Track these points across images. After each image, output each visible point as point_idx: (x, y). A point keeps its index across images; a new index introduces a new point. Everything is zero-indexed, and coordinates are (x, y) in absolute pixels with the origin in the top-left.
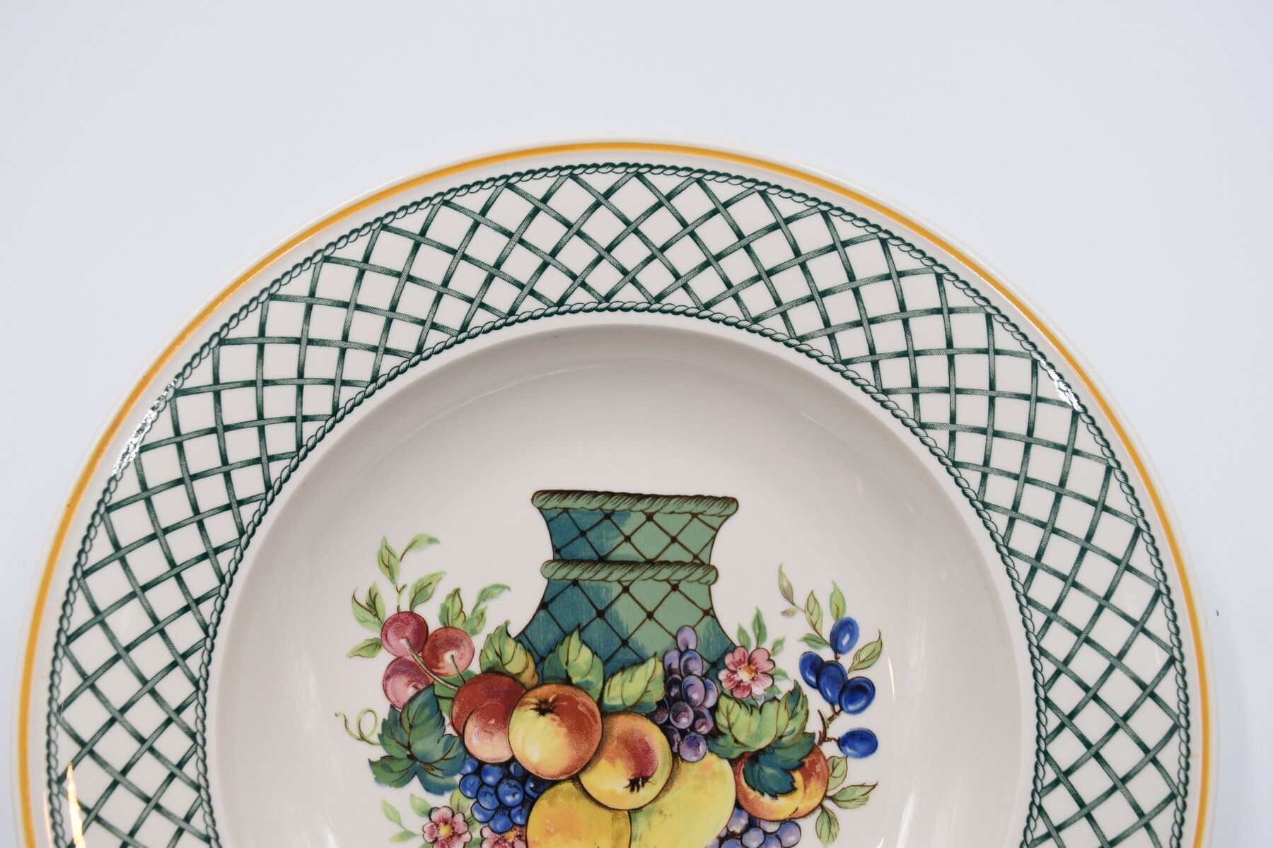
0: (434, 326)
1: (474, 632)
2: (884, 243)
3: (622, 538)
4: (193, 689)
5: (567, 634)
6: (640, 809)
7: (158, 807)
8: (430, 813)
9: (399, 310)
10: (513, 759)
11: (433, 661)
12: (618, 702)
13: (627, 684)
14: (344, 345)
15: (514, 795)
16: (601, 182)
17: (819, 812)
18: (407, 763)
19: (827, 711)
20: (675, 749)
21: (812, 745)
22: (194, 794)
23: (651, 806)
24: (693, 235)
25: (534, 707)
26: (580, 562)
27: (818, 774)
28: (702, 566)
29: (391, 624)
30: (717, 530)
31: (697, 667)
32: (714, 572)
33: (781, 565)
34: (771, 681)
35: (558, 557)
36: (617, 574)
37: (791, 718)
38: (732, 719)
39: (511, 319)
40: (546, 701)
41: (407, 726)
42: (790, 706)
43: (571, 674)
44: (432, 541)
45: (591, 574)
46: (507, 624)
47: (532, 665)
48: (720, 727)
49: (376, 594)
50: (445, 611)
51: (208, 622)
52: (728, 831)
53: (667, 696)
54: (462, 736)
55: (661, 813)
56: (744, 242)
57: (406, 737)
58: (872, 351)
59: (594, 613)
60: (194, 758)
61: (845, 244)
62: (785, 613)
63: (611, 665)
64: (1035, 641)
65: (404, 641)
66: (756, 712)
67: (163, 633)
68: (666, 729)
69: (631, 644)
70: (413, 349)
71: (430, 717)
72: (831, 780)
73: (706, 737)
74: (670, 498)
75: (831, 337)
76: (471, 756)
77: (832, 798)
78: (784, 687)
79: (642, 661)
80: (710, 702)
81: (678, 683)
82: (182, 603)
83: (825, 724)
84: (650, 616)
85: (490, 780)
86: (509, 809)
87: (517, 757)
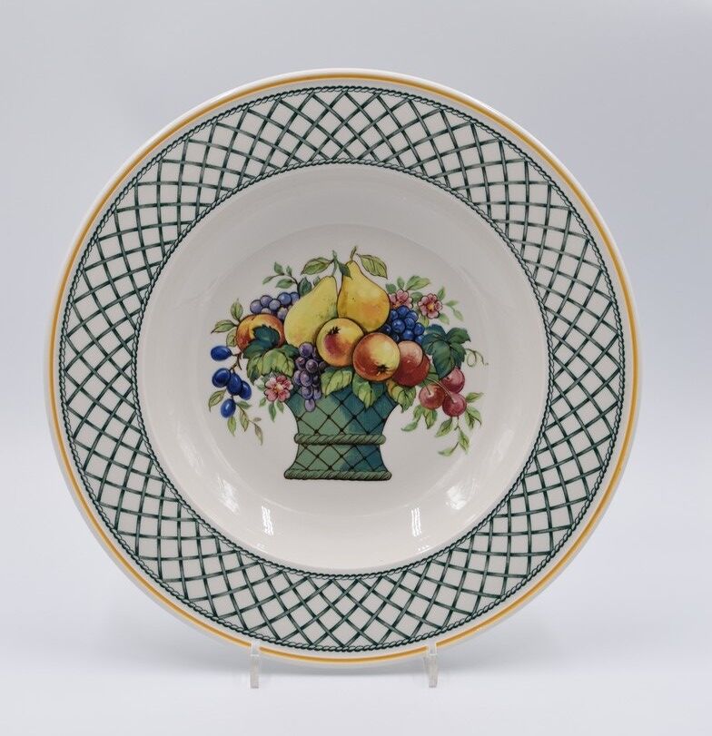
0: (444, 564)
1: (419, 407)
2: (215, 614)
3: (344, 457)
4: (556, 380)
5: (372, 407)
6: (333, 318)
7: (570, 323)
8: (439, 315)
9: (462, 572)
10: (398, 343)
11: (439, 392)
12: (344, 372)
13: (340, 382)
14: (488, 554)
15: (397, 325)
16: (361, 642)
17: (241, 318)
18: (451, 340)
19: (237, 370)
20: (315, 349)
21: (245, 352)
22: (553, 330)
23: (327, 320)
24: (314, 615)
25: (388, 370)
26: (366, 444)
27: (242, 337)
28: (302, 442)
29: (462, 410)
30: (295, 462)
31: (304, 391)
32: (296, 440)
33: (261, 444)
34: (266, 385)
35: (377, 446)
36: (347, 438)
37: (256, 366)
38: (286, 365)
39: (405, 569)
40: (382, 372)
41: (452, 358)
42: (256, 372)
43: (369, 387)
44: (442, 453)
45: (360, 438)
46: (403, 412)
47: (389, 390)
48: (292, 360)
49: (470, 426)
50: (434, 417)
51: (550, 414)
52: (287, 309)
53: (319, 376)
54: (424, 354)
55: (322, 317)
56: (287, 613)
57: (452, 353)
58: (221, 558)
59: (358, 417)
60: (554, 347)
61: (235, 613)
62: (259, 419)
63: (348, 392)
64: (137, 411)
65: (455, 401)
66: (274, 368)
67: (571, 407)
68: (320, 359)
69: (339, 402)
70: (454, 552)
71: (441, 363)
72: (235, 335)
73: (299, 355)
74: (320, 478)
75: (242, 564)
76: (419, 344)
77: (234, 325)
78: (259, 382)
79: (333, 394)
80: (297, 373)
81: (314, 383)
82: (563, 423)
83: (238, 364)
84: (329, 417)
85: (409, 333)
86: (399, 319)
87: (395, 344)
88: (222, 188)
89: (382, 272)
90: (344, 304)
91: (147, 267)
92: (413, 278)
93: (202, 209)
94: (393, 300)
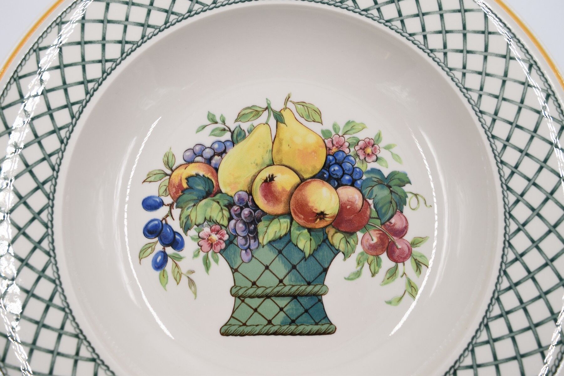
1: (362, 254)
3: (285, 310)
4: (512, 213)
5: (312, 255)
6: (268, 166)
7: (521, 151)
8: (377, 159)
10: (336, 188)
11: (383, 238)
12: (282, 220)
13: (278, 230)
15: (334, 170)
17: (174, 168)
18: (391, 184)
19: (169, 220)
20: (251, 197)
21: (178, 202)
22: (503, 159)
23: (262, 168)
25: (327, 216)
26: (307, 295)
27: (174, 187)
28: (239, 296)
29: (407, 256)
30: (232, 317)
31: (240, 241)
32: (233, 293)
33: (195, 299)
34: (200, 235)
35: (320, 297)
36: (286, 289)
37: (189, 215)
38: (220, 214)
40: (321, 219)
41: (393, 202)
42: (189, 222)
43: (308, 234)
44: (389, 303)
45: (301, 288)
46: (345, 259)
47: (330, 238)
48: (227, 209)
49: (417, 271)
50: (379, 264)
51: (509, 249)
52: (221, 157)
53: (256, 225)
54: (364, 199)
55: (257, 164)
57: (393, 197)
59: (298, 267)
60: (506, 177)
62: (193, 272)
63: (286, 240)
64: (52, 259)
65: (399, 247)
66: (208, 218)
67: (533, 241)
68: (256, 207)
69: (277, 251)
71: (382, 207)
72: (167, 184)
73: (234, 204)
74: (259, 334)
76: (358, 189)
77: (166, 175)
78: (193, 232)
79: (270, 243)
80: (233, 222)
81: (250, 232)
82: (525, 258)
83: (170, 214)
84: (267, 268)
85: (347, 177)
86: (336, 163)
87: (334, 190)
88: (149, 26)
89: (317, 118)
90: (279, 151)
91: (68, 106)
92: (348, 123)
93: (128, 47)
94: (330, 145)
